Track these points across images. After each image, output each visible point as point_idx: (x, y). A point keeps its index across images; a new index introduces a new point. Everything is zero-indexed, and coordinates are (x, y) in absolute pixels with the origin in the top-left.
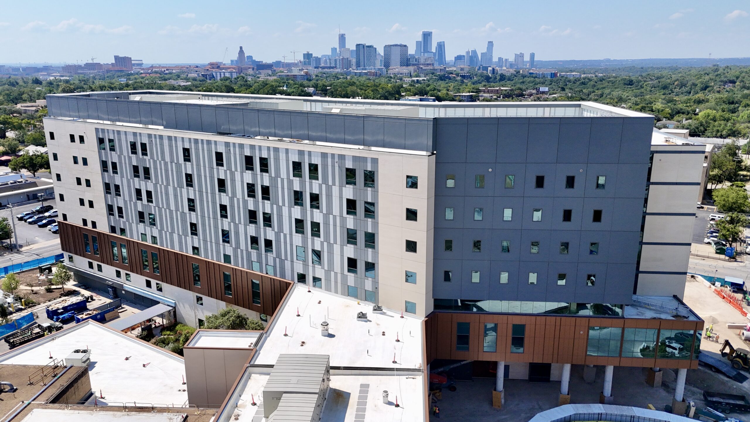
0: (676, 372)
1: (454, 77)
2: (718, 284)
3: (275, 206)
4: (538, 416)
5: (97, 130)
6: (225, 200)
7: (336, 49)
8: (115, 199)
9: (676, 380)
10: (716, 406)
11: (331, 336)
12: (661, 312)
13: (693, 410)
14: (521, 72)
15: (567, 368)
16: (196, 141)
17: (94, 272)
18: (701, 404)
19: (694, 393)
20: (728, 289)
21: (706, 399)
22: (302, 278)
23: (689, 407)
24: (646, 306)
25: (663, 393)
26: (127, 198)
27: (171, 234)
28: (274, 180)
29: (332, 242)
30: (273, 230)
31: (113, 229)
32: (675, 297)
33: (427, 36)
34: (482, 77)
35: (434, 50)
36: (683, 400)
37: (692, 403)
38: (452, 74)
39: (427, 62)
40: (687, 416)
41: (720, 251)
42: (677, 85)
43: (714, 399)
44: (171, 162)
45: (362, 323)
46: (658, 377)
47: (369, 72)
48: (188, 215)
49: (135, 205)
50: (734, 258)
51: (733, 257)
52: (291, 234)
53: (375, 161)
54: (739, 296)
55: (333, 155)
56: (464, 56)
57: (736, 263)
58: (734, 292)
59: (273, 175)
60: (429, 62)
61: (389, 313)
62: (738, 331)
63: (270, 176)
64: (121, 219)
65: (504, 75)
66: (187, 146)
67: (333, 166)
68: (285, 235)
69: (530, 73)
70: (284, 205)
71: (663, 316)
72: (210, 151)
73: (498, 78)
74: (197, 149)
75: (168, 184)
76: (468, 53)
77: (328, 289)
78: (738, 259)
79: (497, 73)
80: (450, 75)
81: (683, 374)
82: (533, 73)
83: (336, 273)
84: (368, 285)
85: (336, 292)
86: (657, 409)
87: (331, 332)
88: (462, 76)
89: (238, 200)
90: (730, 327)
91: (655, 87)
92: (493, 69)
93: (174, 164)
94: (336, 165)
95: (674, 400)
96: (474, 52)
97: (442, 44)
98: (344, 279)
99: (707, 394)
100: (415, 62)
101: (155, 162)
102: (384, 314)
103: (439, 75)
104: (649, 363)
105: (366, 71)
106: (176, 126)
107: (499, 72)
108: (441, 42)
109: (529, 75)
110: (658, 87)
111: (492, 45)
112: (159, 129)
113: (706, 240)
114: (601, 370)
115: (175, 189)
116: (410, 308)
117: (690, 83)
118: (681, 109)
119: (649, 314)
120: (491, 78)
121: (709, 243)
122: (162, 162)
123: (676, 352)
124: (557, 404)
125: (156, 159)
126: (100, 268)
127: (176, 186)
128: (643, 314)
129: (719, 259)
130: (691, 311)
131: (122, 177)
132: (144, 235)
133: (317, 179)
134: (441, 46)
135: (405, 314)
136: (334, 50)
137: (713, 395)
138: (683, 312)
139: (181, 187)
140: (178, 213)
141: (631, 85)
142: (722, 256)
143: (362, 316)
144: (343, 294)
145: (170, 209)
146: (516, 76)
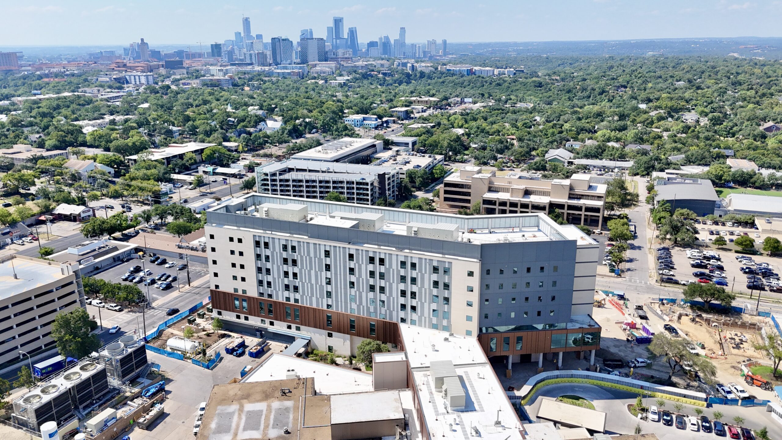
0: (590, 351)
1: (376, 75)
2: (610, 295)
3: (388, 283)
4: (530, 379)
5: (254, 236)
6: (353, 279)
7: (240, 33)
8: (265, 277)
9: (590, 355)
10: (609, 366)
11: (437, 351)
12: (582, 324)
13: (598, 369)
14: (439, 69)
15: (541, 355)
16: (335, 247)
17: (242, 321)
18: (602, 365)
19: (598, 361)
20: (616, 298)
21: (604, 363)
22: (403, 320)
23: (596, 368)
24: (576, 321)
25: (585, 362)
26: (276, 276)
27: (311, 298)
28: (388, 270)
29: (423, 301)
30: (386, 295)
31: (262, 294)
32: (588, 315)
33: (338, 22)
34: (403, 74)
35: (346, 36)
36: (594, 365)
37: (598, 366)
38: (374, 71)
39: (345, 56)
40: (596, 372)
41: (612, 271)
42: (579, 89)
43: (608, 363)
44: (315, 258)
45: (446, 343)
46: (582, 354)
47: (292, 72)
48: (325, 287)
49: (283, 280)
50: (620, 275)
51: (619, 273)
52: (397, 298)
53: (450, 263)
54: (622, 302)
55: (426, 259)
56: (377, 42)
57: (621, 279)
58: (619, 300)
59: (387, 267)
60: (347, 56)
61: (457, 336)
62: (620, 325)
63: (385, 268)
64: (269, 289)
65: (423, 73)
66: (328, 249)
67: (426, 265)
68: (394, 298)
69: (448, 70)
70: (393, 282)
71: (584, 326)
72: (344, 253)
73: (418, 75)
74: (335, 251)
75: (311, 268)
76: (381, 39)
77: (420, 325)
78: (623, 276)
79: (416, 70)
80: (372, 73)
81: (593, 352)
82: (450, 70)
83: (425, 318)
84: (445, 323)
85: (425, 327)
86: (583, 370)
87: (436, 349)
88: (385, 74)
89: (363, 279)
90: (616, 323)
91: (561, 91)
92: (413, 66)
93: (317, 259)
94: (428, 264)
95: (590, 365)
96: (387, 38)
97: (354, 30)
98: (430, 320)
99: (605, 360)
100: (333, 56)
101: (302, 257)
102: (455, 337)
103: (361, 73)
104: (578, 349)
105: (289, 71)
106: (318, 237)
107: (419, 69)
108: (352, 28)
109: (447, 72)
110: (564, 90)
111: (405, 31)
112: (305, 238)
113: (604, 263)
114: (556, 355)
115: (316, 273)
116: (469, 333)
117: (589, 88)
118: (584, 127)
119: (577, 326)
120: (411, 75)
121: (606, 264)
122: (308, 257)
123: (590, 341)
124: (537, 373)
125: (302, 255)
126: (246, 319)
127: (317, 270)
128: (575, 326)
129: (611, 277)
130: (596, 322)
131: (273, 263)
132: (288, 299)
133: (415, 270)
134: (353, 33)
135: (467, 337)
136: (238, 34)
137: (608, 361)
138: (592, 323)
139: (321, 271)
140: (318, 286)
141: (541, 87)
142: (613, 274)
143: (446, 339)
144: (429, 327)
145: (311, 284)
146: (434, 73)
